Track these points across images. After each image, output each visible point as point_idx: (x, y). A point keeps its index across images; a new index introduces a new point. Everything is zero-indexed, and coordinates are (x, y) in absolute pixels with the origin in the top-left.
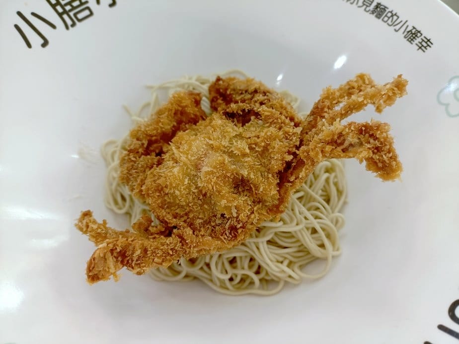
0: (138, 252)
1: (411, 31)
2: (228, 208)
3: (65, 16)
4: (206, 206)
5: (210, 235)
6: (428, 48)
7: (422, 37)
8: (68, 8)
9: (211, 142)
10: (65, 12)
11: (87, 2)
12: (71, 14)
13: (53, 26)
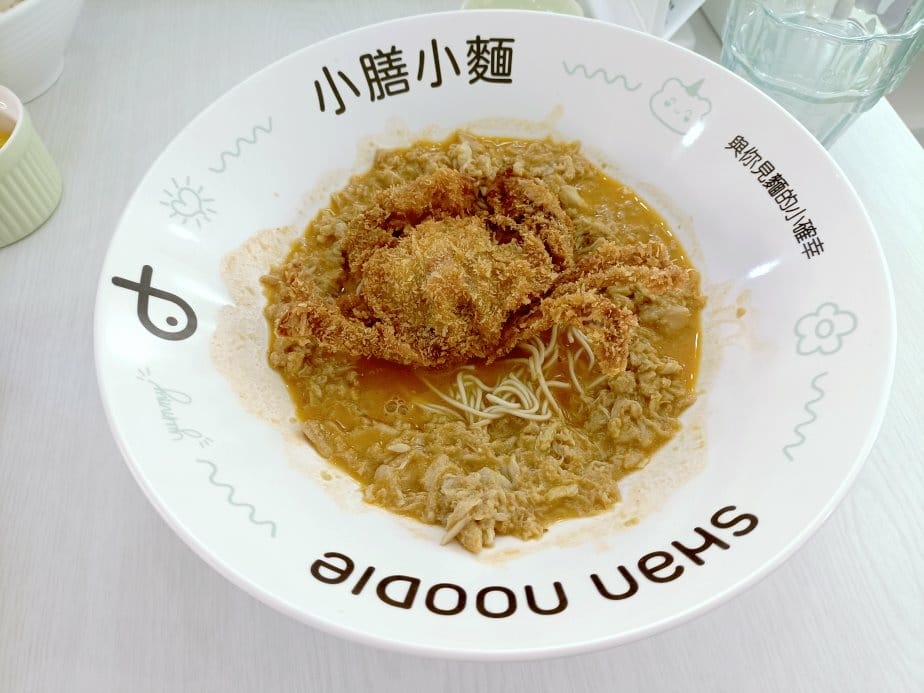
0: (333, 328)
1: (805, 225)
2: (440, 325)
3: (375, 85)
4: (419, 313)
5: (411, 344)
6: (816, 254)
7: (815, 237)
8: (382, 75)
10: (377, 79)
11: (406, 74)
12: (383, 84)
13: (357, 93)
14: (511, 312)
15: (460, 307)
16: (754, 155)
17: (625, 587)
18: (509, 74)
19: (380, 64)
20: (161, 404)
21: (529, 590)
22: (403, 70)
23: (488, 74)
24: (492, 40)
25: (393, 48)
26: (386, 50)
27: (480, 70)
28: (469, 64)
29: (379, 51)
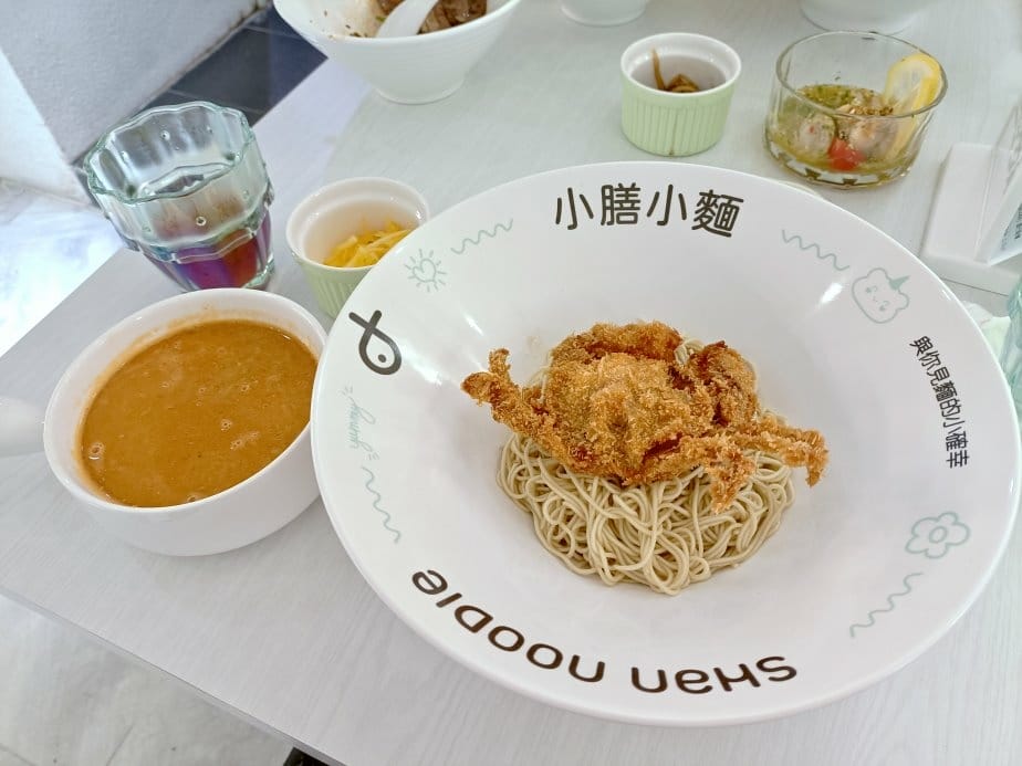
1: (959, 435)
2: (593, 432)
3: (608, 212)
4: (581, 418)
5: (563, 440)
6: (958, 465)
7: (964, 449)
8: (617, 205)
9: (631, 376)
10: (612, 208)
11: (638, 209)
12: (616, 212)
13: (591, 215)
14: (657, 442)
15: (617, 425)
16: (934, 358)
17: (656, 684)
18: (730, 229)
19: (618, 196)
20: (352, 417)
21: (576, 660)
22: (636, 205)
23: (711, 225)
24: (724, 196)
25: (634, 185)
26: (627, 185)
27: (705, 220)
28: (697, 212)
29: (620, 185)
